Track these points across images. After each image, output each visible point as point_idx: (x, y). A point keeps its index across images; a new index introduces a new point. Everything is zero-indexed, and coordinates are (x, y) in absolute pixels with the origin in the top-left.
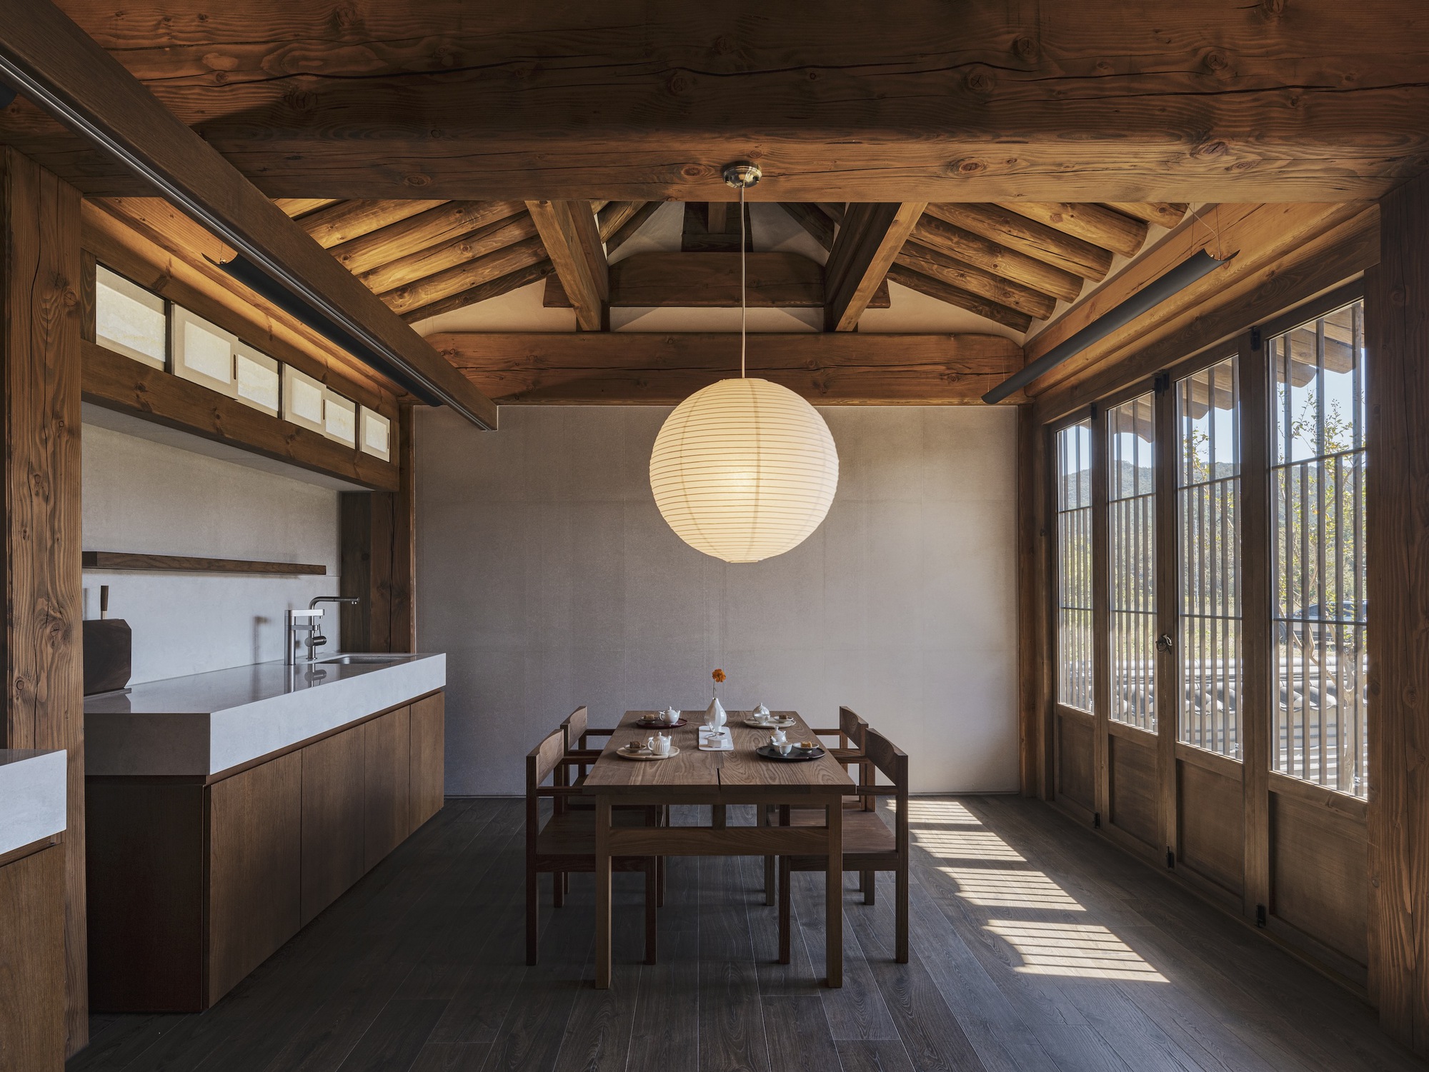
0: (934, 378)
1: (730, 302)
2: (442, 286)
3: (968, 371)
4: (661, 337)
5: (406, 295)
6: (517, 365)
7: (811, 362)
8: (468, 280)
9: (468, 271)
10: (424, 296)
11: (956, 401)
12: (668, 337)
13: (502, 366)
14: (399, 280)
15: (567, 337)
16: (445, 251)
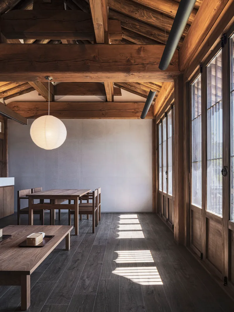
0: (131, 112)
1: (83, 94)
2: (13, 91)
3: (139, 111)
4: (65, 103)
5: (5, 93)
6: (31, 109)
7: (102, 109)
8: (19, 90)
9: (19, 88)
10: (9, 93)
11: (137, 118)
12: (68, 103)
13: (28, 110)
14: (2, 90)
15: (44, 103)
16: (12, 84)
